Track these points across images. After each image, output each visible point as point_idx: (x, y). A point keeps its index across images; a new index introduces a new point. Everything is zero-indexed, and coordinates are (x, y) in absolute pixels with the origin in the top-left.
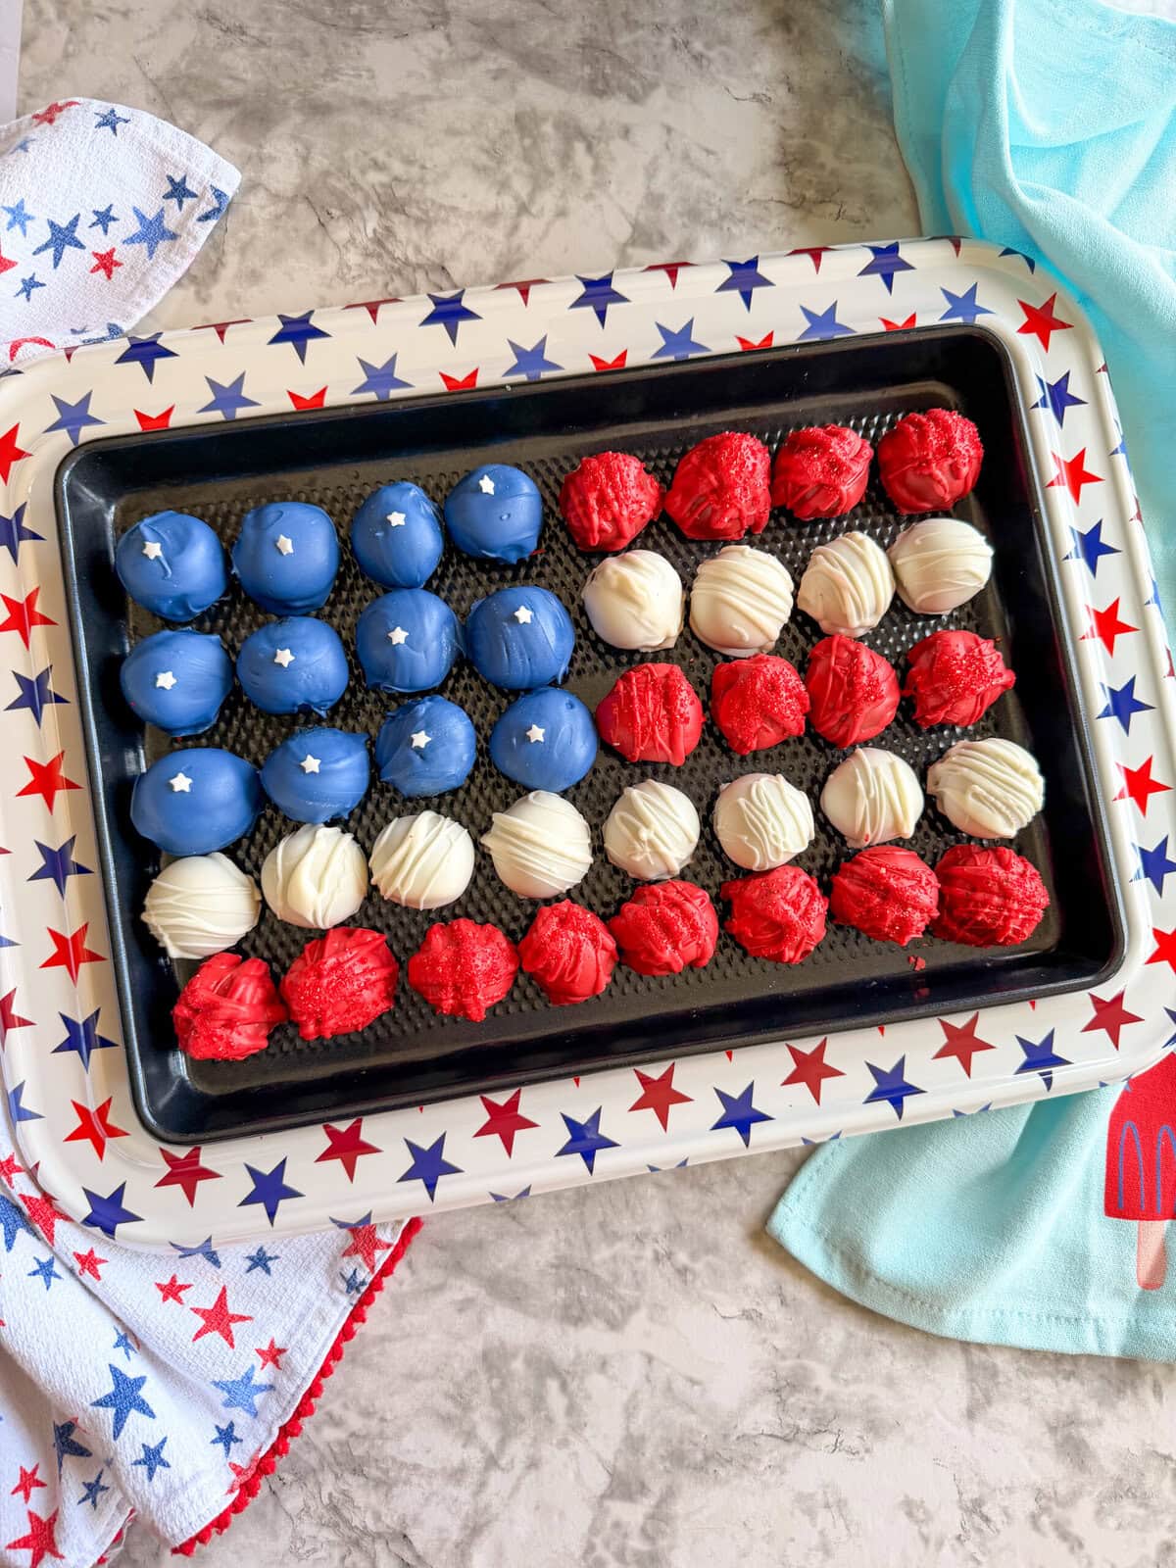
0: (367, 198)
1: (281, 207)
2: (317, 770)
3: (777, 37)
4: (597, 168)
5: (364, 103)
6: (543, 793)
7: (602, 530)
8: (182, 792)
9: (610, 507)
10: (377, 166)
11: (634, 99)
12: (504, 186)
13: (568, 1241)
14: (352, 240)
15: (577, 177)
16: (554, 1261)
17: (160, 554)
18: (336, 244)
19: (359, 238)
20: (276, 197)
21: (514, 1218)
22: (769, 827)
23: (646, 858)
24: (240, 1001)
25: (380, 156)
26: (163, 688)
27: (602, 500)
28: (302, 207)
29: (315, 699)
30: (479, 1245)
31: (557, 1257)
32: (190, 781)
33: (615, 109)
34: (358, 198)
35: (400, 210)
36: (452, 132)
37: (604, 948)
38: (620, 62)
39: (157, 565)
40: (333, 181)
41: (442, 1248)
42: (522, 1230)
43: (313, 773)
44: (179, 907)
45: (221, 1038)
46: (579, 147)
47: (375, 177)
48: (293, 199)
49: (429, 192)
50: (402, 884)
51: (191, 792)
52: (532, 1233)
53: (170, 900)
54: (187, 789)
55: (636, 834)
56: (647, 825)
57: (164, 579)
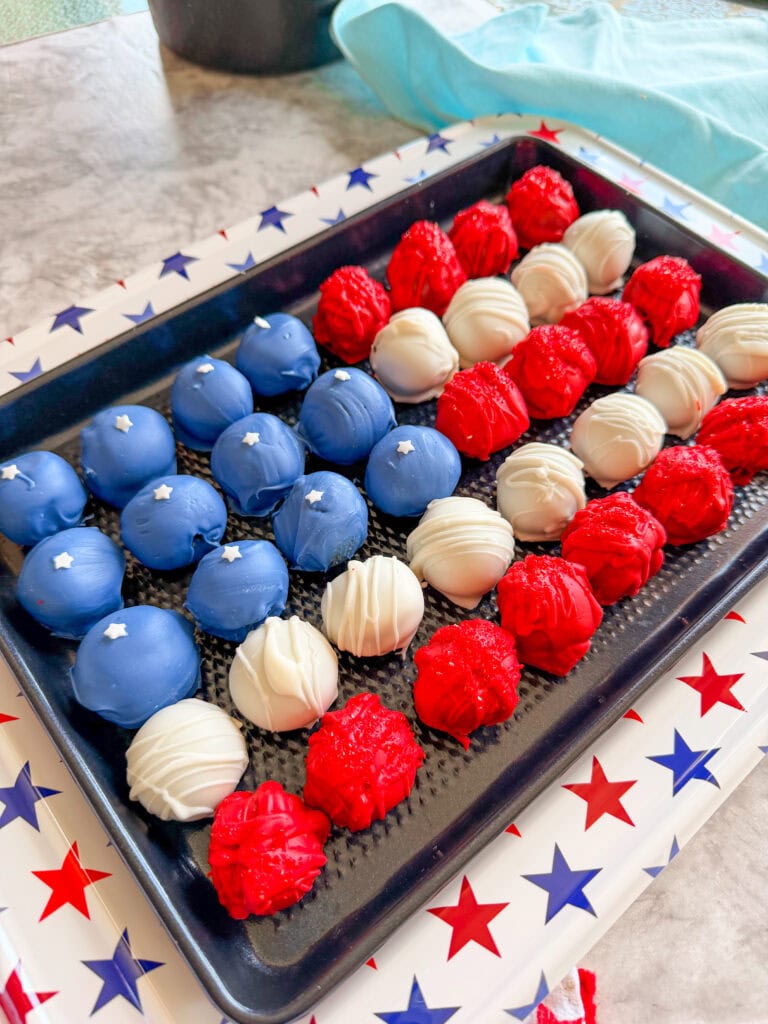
0: (83, 261)
1: (23, 288)
2: (239, 555)
3: (296, 109)
4: (228, 193)
5: (57, 221)
6: (438, 502)
7: (363, 316)
8: (120, 638)
9: (360, 296)
10: (81, 244)
11: (230, 157)
12: (173, 221)
13: (736, 906)
14: (84, 284)
15: (218, 201)
16: (742, 937)
17: (18, 472)
18: (74, 291)
19: (88, 281)
20: (18, 284)
21: (671, 917)
22: (630, 415)
23: (556, 494)
24: (276, 810)
25: (82, 239)
26: (63, 569)
27: (351, 293)
28: (39, 283)
29: (206, 525)
30: (661, 970)
31: (739, 931)
32: (123, 626)
33: (222, 167)
34: (77, 263)
35: (109, 256)
36: (123, 211)
37: (578, 572)
38: (209, 148)
39: (19, 481)
40: (54, 263)
41: (627, 1000)
42: (687, 925)
43: (237, 559)
44: (167, 752)
45: (276, 860)
46: (212, 190)
47: (82, 250)
48: (31, 281)
49: (125, 242)
50: (370, 612)
51: (130, 635)
52: (699, 922)
53: (155, 750)
54: (124, 633)
55: (535, 478)
56: (539, 465)
57: (29, 490)
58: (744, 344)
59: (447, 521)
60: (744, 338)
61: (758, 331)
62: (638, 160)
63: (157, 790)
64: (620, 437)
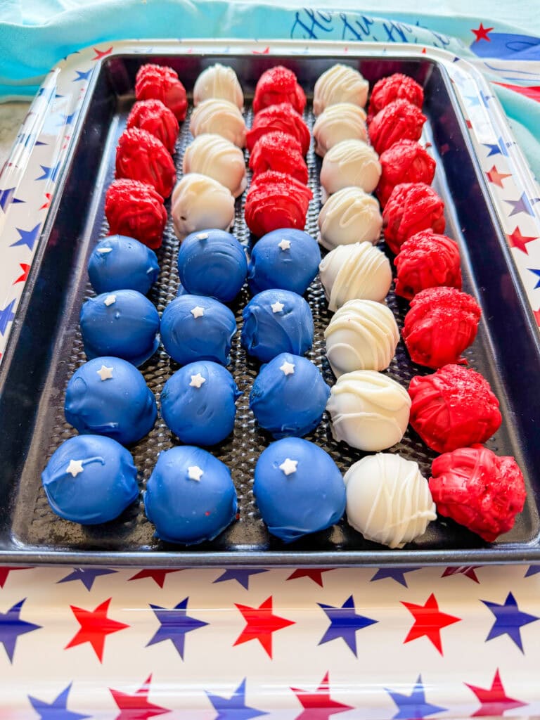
8: (297, 466)
17: (80, 462)
26: (200, 478)
32: (287, 460)
39: (88, 466)
51: (299, 460)
54: (295, 462)
55: (357, 210)
56: (353, 201)
57: (103, 465)
58: (349, 89)
59: (352, 261)
60: (347, 86)
61: (349, 79)
62: (176, 40)
63: (415, 516)
64: (364, 164)
